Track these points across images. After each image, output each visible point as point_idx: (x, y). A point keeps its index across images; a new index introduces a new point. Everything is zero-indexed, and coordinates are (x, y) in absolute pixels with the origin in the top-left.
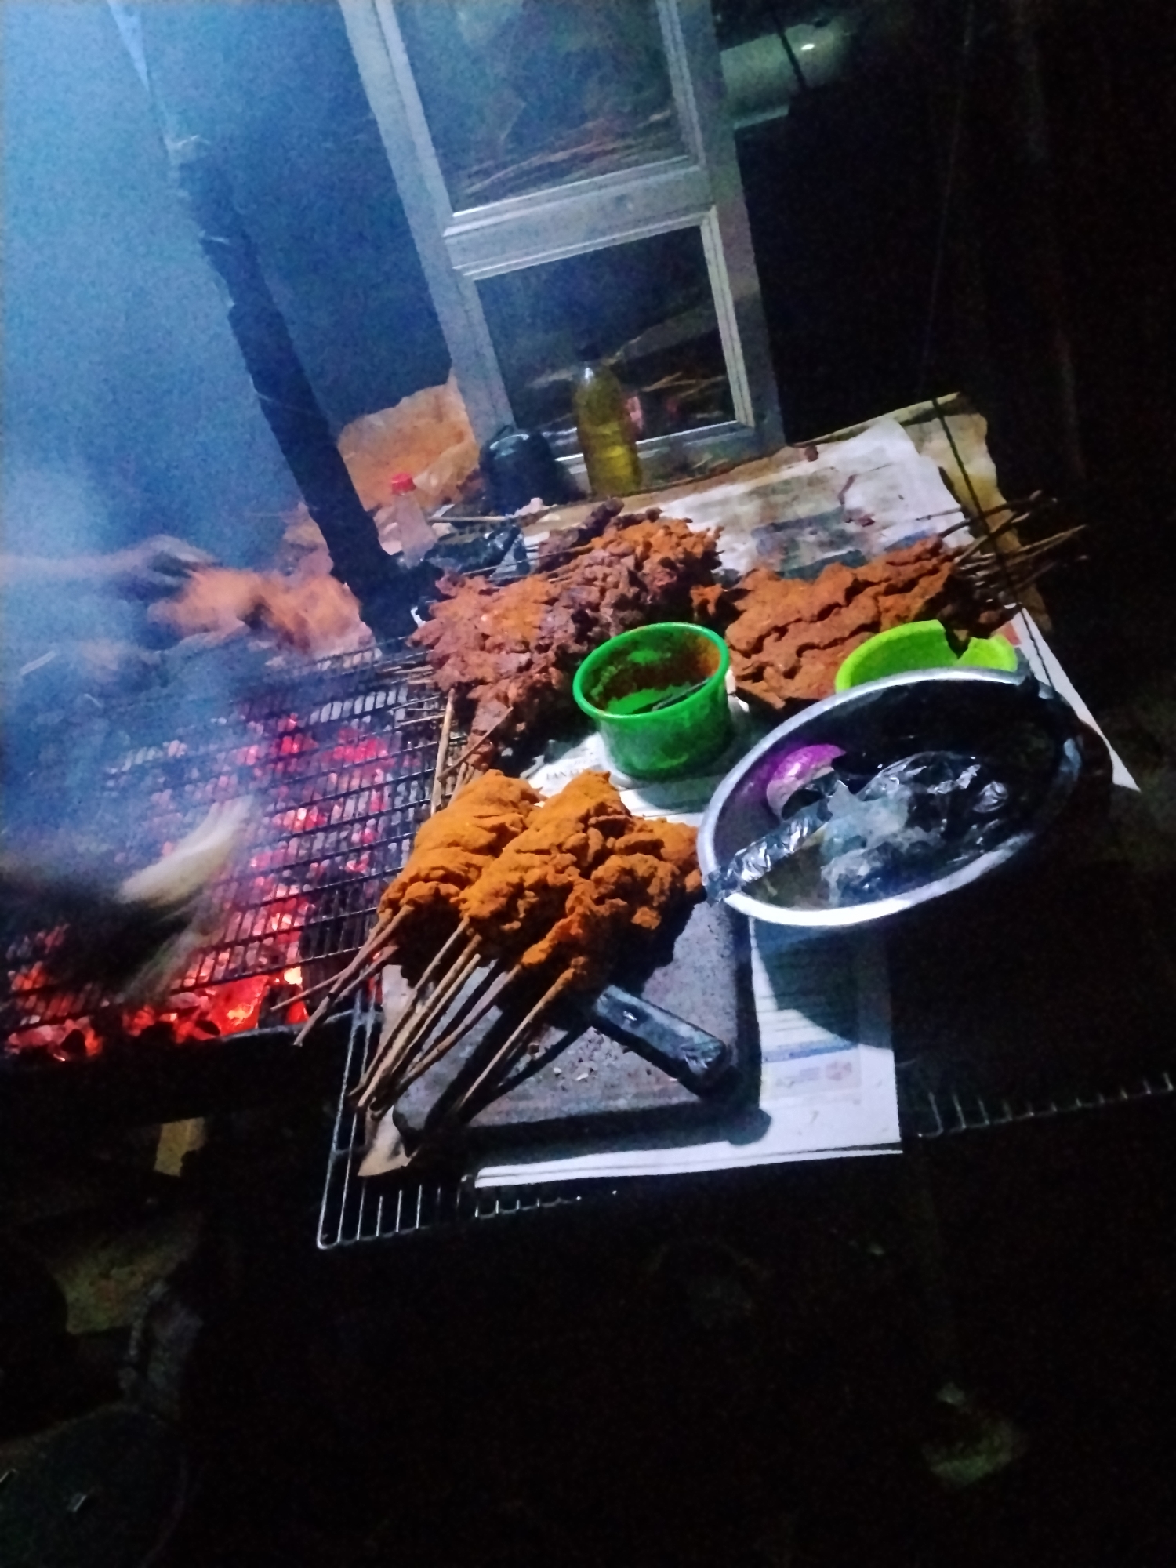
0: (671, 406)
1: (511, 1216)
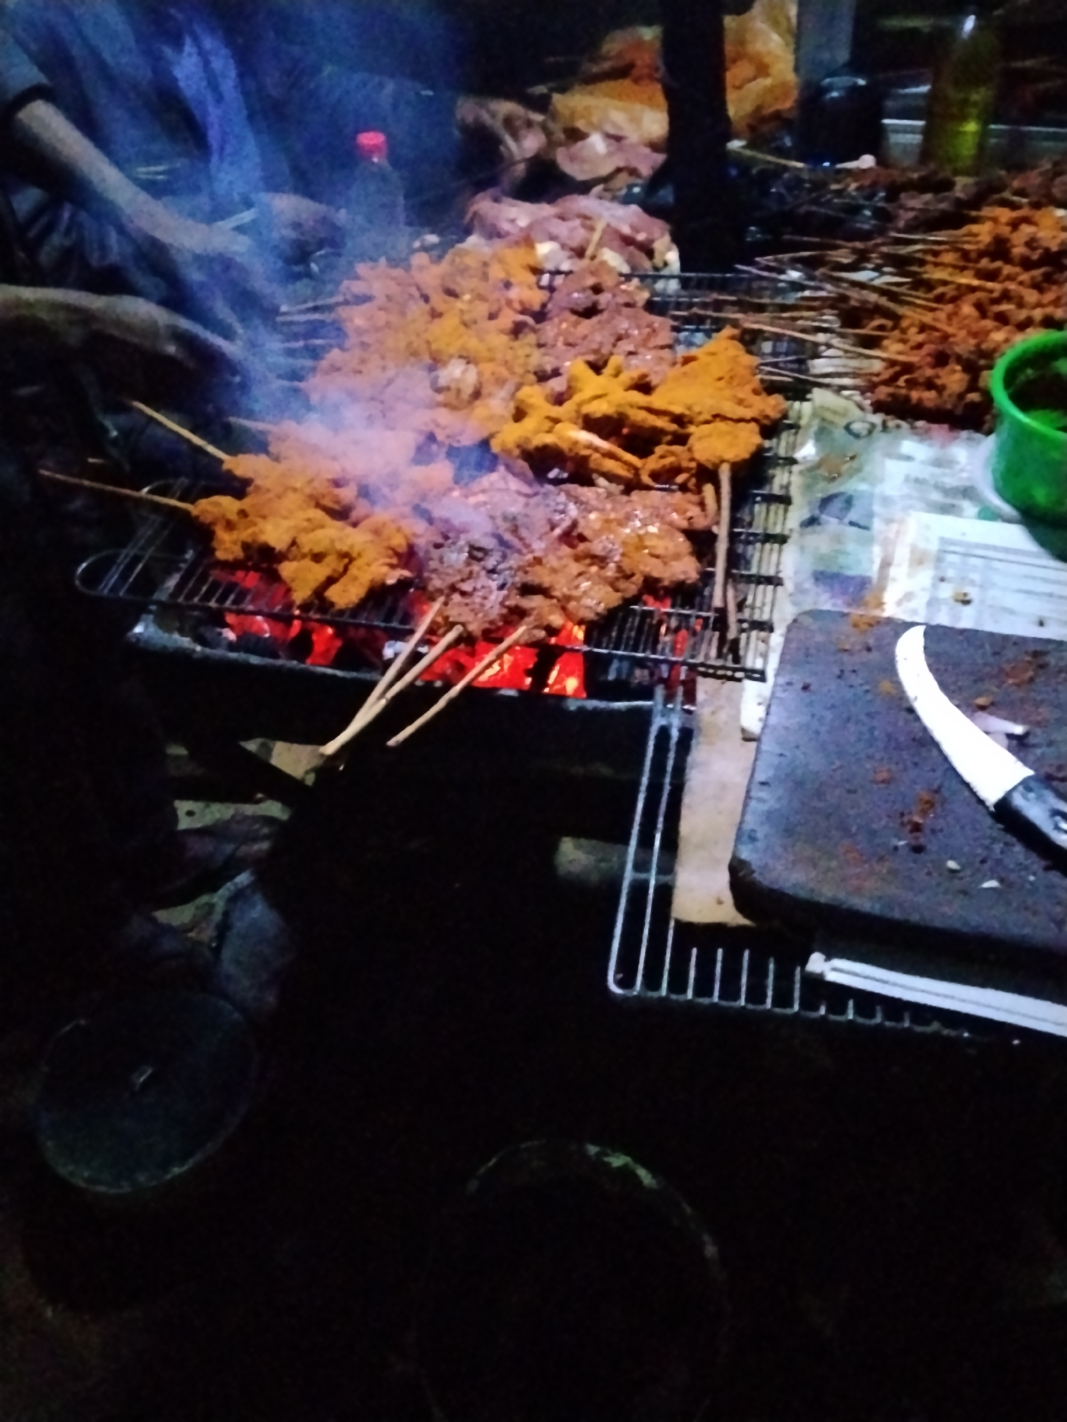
1: (869, 1028)
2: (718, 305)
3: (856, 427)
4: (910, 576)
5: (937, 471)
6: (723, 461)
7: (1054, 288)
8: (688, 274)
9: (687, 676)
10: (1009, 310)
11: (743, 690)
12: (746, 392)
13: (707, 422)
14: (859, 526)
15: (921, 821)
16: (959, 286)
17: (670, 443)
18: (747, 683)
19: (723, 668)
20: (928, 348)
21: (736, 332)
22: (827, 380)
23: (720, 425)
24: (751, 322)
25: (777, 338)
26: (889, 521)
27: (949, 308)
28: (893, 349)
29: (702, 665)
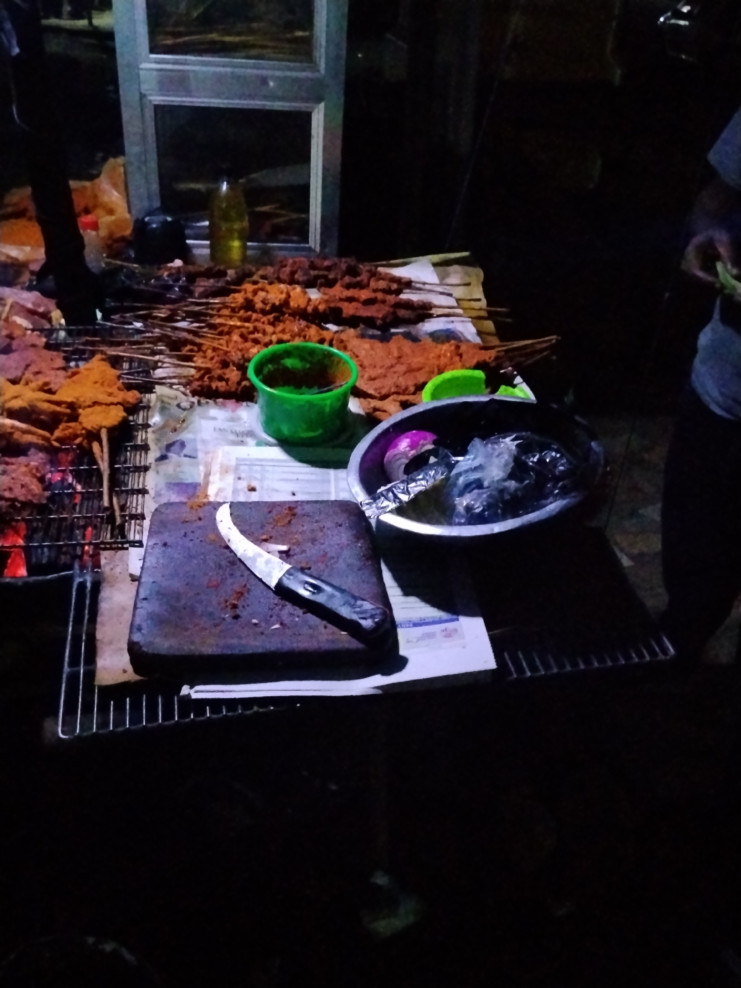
0: (267, 227)
1: (220, 719)
2: (93, 344)
3: (185, 404)
4: (221, 479)
5: (231, 424)
6: (101, 428)
7: (281, 324)
8: (71, 327)
9: (93, 552)
10: (260, 337)
11: (128, 554)
12: (114, 390)
13: (90, 406)
14: (190, 457)
15: (236, 603)
16: (231, 326)
17: (68, 421)
18: (130, 549)
19: (115, 543)
20: (216, 359)
21: (104, 356)
22: (164, 381)
23: (97, 408)
24: (112, 352)
25: (131, 360)
26: (207, 453)
27: (226, 337)
28: (199, 362)
29: (102, 543)
